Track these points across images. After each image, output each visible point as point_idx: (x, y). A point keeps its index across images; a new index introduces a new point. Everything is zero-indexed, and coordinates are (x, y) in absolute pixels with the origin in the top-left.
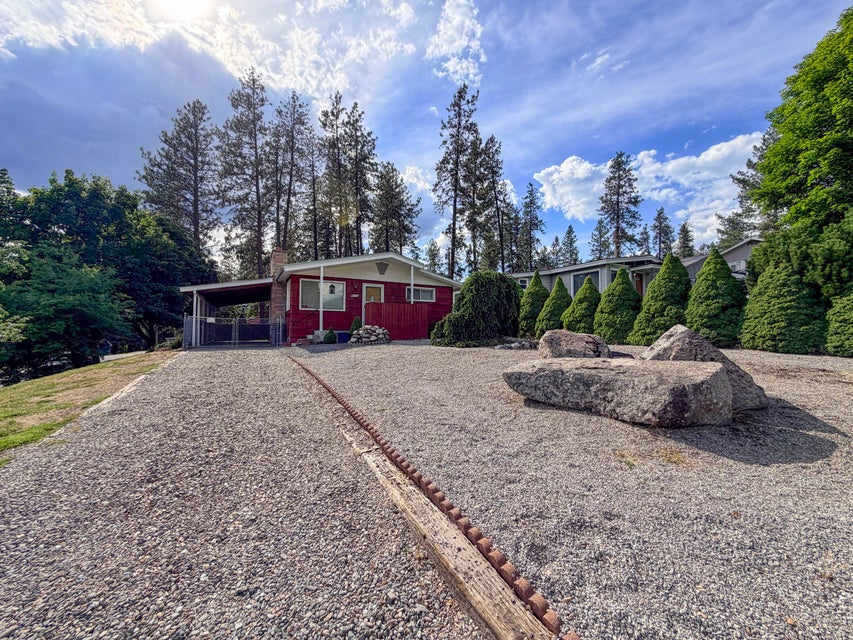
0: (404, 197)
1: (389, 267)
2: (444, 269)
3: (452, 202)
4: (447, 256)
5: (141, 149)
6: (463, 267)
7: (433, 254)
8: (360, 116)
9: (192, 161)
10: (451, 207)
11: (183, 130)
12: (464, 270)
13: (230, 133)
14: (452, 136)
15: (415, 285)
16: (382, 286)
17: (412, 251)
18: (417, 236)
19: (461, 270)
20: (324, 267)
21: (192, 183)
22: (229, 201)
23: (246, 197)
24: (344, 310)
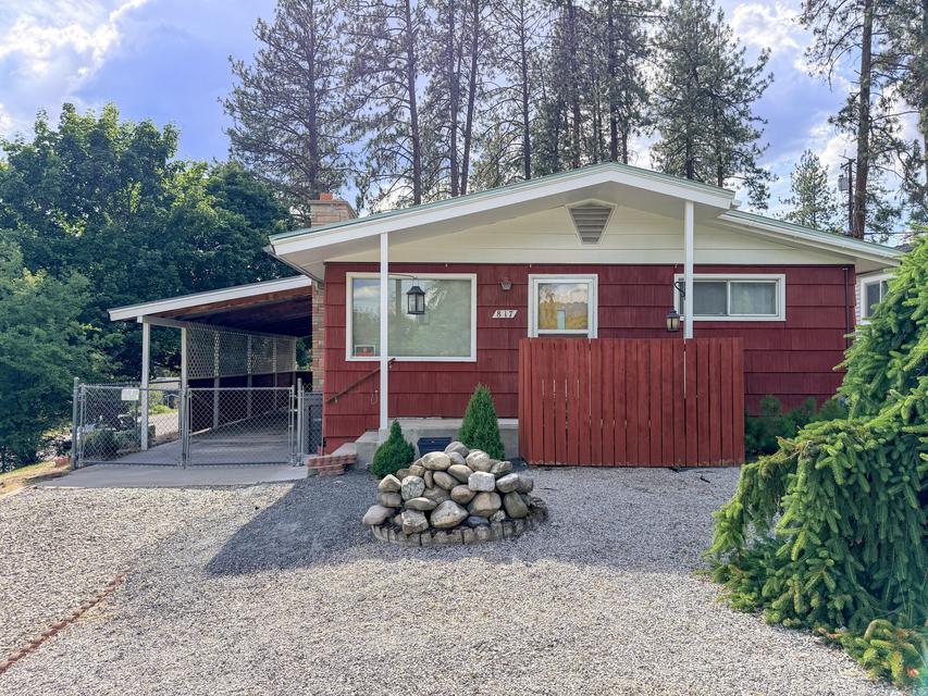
0: (727, 54)
1: (613, 217)
2: (840, 219)
3: (859, 39)
4: (845, 184)
5: (230, 60)
6: (895, 205)
7: (810, 186)
9: (305, 65)
10: (858, 51)
11: (291, 7)
12: (898, 213)
15: (698, 268)
17: (750, 182)
18: (760, 143)
19: (885, 214)
20: (391, 235)
21: (306, 103)
22: (362, 126)
23: (391, 117)
24: (473, 358)
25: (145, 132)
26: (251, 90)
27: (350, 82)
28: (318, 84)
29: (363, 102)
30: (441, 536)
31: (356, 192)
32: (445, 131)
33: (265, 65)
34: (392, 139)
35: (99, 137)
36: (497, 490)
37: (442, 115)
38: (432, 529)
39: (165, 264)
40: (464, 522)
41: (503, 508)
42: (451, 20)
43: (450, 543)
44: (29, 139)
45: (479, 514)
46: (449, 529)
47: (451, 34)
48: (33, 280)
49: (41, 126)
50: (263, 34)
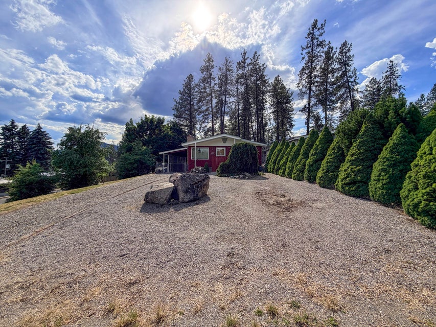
1: (228, 140)
8: (258, 57)
9: (189, 99)
11: (186, 87)
13: (201, 84)
14: (309, 53)
16: (225, 148)
20: (197, 143)
21: (189, 107)
22: (201, 112)
23: (207, 110)
24: (208, 159)
26: (178, 105)
27: (198, 103)
28: (192, 103)
29: (201, 107)
31: (200, 126)
32: (220, 112)
33: (181, 99)
34: (207, 115)
37: (219, 108)
39: (163, 144)
42: (221, 87)
44: (140, 122)
47: (221, 90)
48: (145, 148)
49: (142, 119)
50: (180, 93)
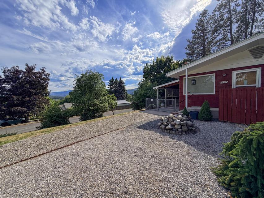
5: (187, 40)
9: (202, 35)
16: (258, 69)
22: (216, 43)
24: (214, 94)
25: (168, 58)
26: (191, 44)
28: (205, 37)
29: (216, 37)
30: (166, 130)
33: (194, 38)
35: (161, 61)
36: (180, 124)
38: (165, 129)
40: (171, 129)
41: (181, 128)
42: (246, 6)
43: (167, 133)
45: (175, 128)
46: (167, 130)
50: (193, 32)
